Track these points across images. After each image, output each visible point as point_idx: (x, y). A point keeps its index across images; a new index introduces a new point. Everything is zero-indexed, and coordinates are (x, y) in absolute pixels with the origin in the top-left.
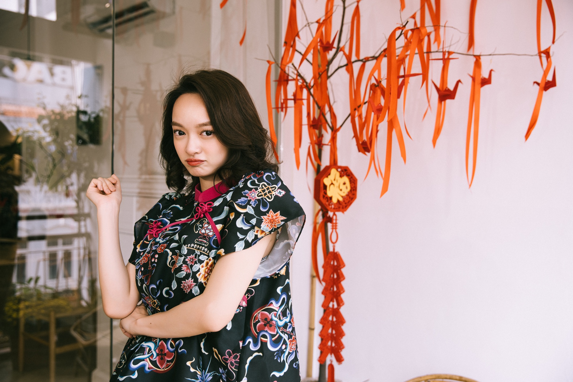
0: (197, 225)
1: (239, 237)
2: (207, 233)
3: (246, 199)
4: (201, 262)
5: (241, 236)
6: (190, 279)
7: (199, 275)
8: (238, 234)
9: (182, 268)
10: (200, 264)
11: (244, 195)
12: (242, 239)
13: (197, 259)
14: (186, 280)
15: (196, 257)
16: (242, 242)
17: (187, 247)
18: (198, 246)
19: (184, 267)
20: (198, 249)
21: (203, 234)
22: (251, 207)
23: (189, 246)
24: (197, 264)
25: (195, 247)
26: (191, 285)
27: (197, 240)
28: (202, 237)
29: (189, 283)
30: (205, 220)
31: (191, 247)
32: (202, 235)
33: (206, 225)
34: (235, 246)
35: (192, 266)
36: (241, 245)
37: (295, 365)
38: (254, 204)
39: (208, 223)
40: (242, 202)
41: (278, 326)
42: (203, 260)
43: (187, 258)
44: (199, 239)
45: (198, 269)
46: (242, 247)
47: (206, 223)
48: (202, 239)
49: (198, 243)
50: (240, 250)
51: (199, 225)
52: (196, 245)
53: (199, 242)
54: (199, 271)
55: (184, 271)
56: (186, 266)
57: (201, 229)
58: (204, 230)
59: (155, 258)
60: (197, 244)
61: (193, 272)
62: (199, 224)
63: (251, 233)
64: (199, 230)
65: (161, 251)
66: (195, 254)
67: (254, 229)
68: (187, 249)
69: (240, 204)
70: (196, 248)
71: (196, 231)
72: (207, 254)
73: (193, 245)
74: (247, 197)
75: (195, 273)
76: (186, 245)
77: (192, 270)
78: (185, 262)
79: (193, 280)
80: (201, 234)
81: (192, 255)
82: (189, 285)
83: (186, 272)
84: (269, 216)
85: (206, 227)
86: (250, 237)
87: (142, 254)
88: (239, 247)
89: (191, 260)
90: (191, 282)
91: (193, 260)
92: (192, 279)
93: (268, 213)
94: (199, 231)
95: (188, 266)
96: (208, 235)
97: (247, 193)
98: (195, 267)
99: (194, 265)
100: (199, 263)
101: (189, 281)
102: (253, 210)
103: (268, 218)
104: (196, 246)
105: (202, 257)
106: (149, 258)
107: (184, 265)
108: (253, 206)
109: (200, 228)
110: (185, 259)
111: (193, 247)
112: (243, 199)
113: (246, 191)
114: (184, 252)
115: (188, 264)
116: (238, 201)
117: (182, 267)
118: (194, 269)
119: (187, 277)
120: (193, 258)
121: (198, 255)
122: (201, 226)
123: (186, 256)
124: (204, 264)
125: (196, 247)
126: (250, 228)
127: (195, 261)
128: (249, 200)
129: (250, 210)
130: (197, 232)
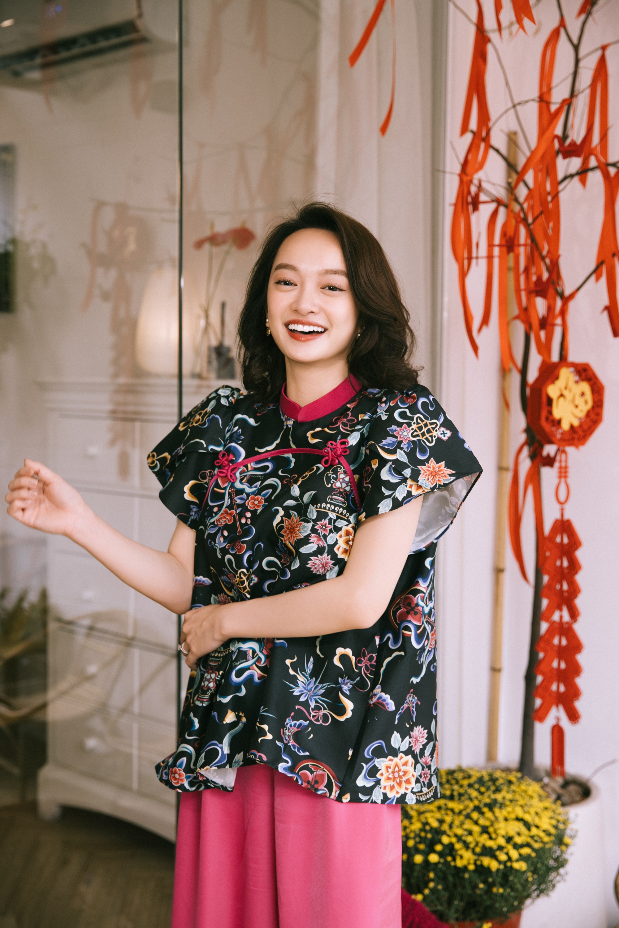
0: (329, 475)
1: (385, 494)
2: (343, 487)
3: (395, 440)
4: (337, 529)
5: (387, 492)
6: (325, 555)
7: (338, 549)
8: (383, 489)
9: (310, 540)
10: (337, 533)
11: (390, 433)
12: (389, 496)
13: (332, 527)
14: (319, 556)
15: (330, 523)
16: (388, 501)
17: (317, 508)
18: (333, 507)
19: (313, 537)
20: (334, 511)
21: (339, 488)
22: (402, 452)
23: (318, 507)
24: (333, 533)
25: (327, 508)
26: (327, 563)
27: (329, 498)
28: (337, 493)
29: (324, 561)
30: (341, 468)
31: (322, 507)
32: (337, 491)
33: (342, 476)
34: (378, 507)
35: (325, 537)
36: (387, 505)
37: (433, 668)
38: (408, 448)
39: (345, 473)
40: (389, 445)
41: (424, 614)
42: (340, 526)
43: (318, 524)
44: (333, 496)
45: (335, 540)
46: (389, 508)
47: (342, 472)
48: (337, 496)
49: (331, 501)
50: (385, 512)
51: (332, 476)
52: (328, 505)
53: (333, 501)
54: (336, 543)
55: (314, 543)
56: (316, 537)
57: (335, 481)
58: (339, 482)
59: (247, 518)
60: (331, 504)
61: (328, 545)
62: (332, 474)
63: (402, 488)
64: (332, 483)
65: (254, 507)
66: (329, 518)
67: (406, 483)
68: (317, 511)
69: (386, 447)
70: (329, 510)
71: (328, 485)
72: (346, 519)
73: (324, 505)
74: (396, 437)
75: (331, 547)
76: (315, 506)
77: (327, 542)
78: (314, 530)
79: (330, 557)
80: (336, 489)
81: (323, 520)
82: (324, 564)
83: (318, 545)
84: (429, 467)
85: (342, 479)
86: (399, 494)
87: (215, 510)
88: (384, 509)
89: (323, 528)
90: (327, 559)
91: (326, 527)
92: (328, 556)
93: (428, 463)
94: (332, 484)
95: (320, 536)
96: (345, 491)
97: (395, 430)
98: (331, 537)
99: (329, 534)
100: (335, 532)
101: (324, 558)
102: (406, 456)
103: (428, 469)
104: (329, 507)
105: (338, 522)
106: (234, 517)
107: (313, 535)
108: (406, 450)
109: (333, 480)
110: (313, 526)
111: (325, 508)
112: (390, 440)
113: (394, 427)
114: (313, 516)
115: (320, 533)
116: (382, 443)
117: (311, 537)
118: (330, 541)
119: (320, 551)
120: (326, 524)
121: (334, 520)
122: (335, 476)
123: (315, 521)
124: (342, 532)
125: (329, 508)
126: (400, 481)
127: (330, 530)
128: (399, 441)
129: (401, 456)
130: (330, 485)
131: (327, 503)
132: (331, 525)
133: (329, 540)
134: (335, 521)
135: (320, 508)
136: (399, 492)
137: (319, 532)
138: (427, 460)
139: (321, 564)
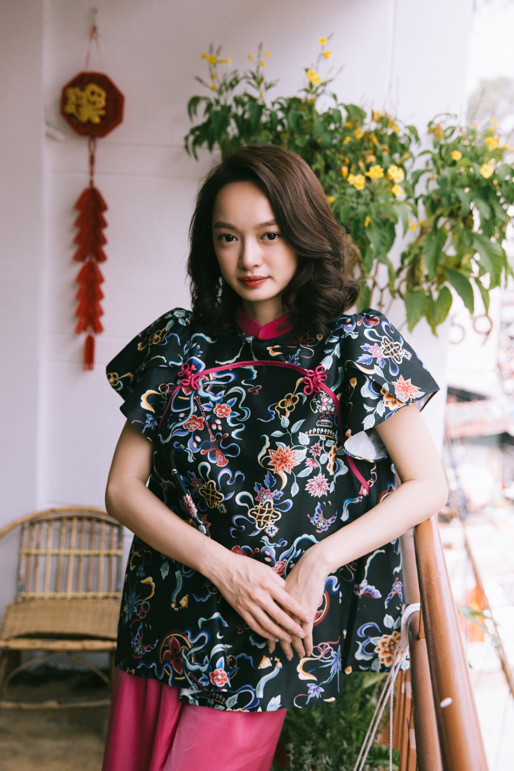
0: (314, 402)
1: (367, 411)
2: (328, 410)
3: (370, 356)
4: (328, 449)
5: (369, 409)
6: (320, 474)
7: (330, 467)
8: (365, 406)
9: (306, 464)
10: (328, 453)
11: (364, 350)
12: (371, 413)
13: (323, 448)
14: (315, 477)
15: (321, 445)
16: (371, 417)
17: (308, 434)
18: (322, 430)
19: (308, 462)
20: (323, 433)
21: (325, 412)
23: (310, 433)
24: (324, 453)
25: (318, 432)
26: (322, 482)
27: (318, 423)
28: (324, 417)
29: (319, 481)
30: (323, 393)
31: (314, 433)
32: (324, 414)
33: (326, 400)
34: (362, 423)
35: (318, 458)
36: (371, 421)
38: (382, 364)
39: (328, 396)
40: (366, 361)
42: (330, 446)
43: (311, 449)
44: (321, 420)
45: (327, 459)
46: (372, 424)
47: (326, 397)
48: (324, 419)
49: (320, 425)
50: (369, 427)
51: (317, 402)
52: (318, 429)
53: (322, 425)
54: (328, 462)
55: (309, 466)
56: (311, 460)
57: (320, 406)
58: (324, 406)
59: (217, 425)
60: (320, 428)
61: (321, 465)
62: (316, 400)
63: (380, 405)
64: (318, 408)
65: (222, 415)
66: (320, 441)
67: (383, 400)
68: (308, 437)
69: (364, 363)
70: (320, 433)
71: (315, 411)
72: (333, 438)
73: (315, 430)
74: (371, 354)
75: (324, 466)
76: (307, 432)
77: (320, 463)
78: (308, 455)
79: (324, 475)
80: (322, 413)
81: (316, 443)
82: (319, 483)
83: (313, 467)
84: (400, 383)
85: (326, 402)
86: (380, 410)
87: (182, 416)
88: (368, 425)
89: (315, 451)
90: (322, 479)
91: (318, 449)
92: (322, 475)
93: (399, 380)
94: (318, 410)
95: (314, 458)
96: (331, 413)
97: (369, 348)
98: (323, 457)
99: (321, 455)
100: (326, 452)
101: (319, 478)
102: (381, 371)
103: (400, 385)
104: (319, 430)
105: (329, 442)
106: (204, 423)
107: (308, 459)
108: (381, 366)
109: (319, 406)
110: (308, 451)
111: (316, 433)
112: (366, 356)
113: (367, 345)
114: (306, 442)
116: (359, 360)
117: (306, 462)
118: (323, 461)
119: (315, 472)
120: (318, 447)
122: (319, 402)
123: (309, 446)
124: (332, 451)
125: (320, 432)
126: (378, 397)
127: (321, 451)
128: (374, 358)
129: (378, 371)
130: (317, 411)
131: (317, 428)
132: (322, 446)
133: (321, 461)
134: (325, 442)
135: (312, 433)
136: (379, 408)
137: (312, 455)
138: (398, 377)
139: (317, 484)
